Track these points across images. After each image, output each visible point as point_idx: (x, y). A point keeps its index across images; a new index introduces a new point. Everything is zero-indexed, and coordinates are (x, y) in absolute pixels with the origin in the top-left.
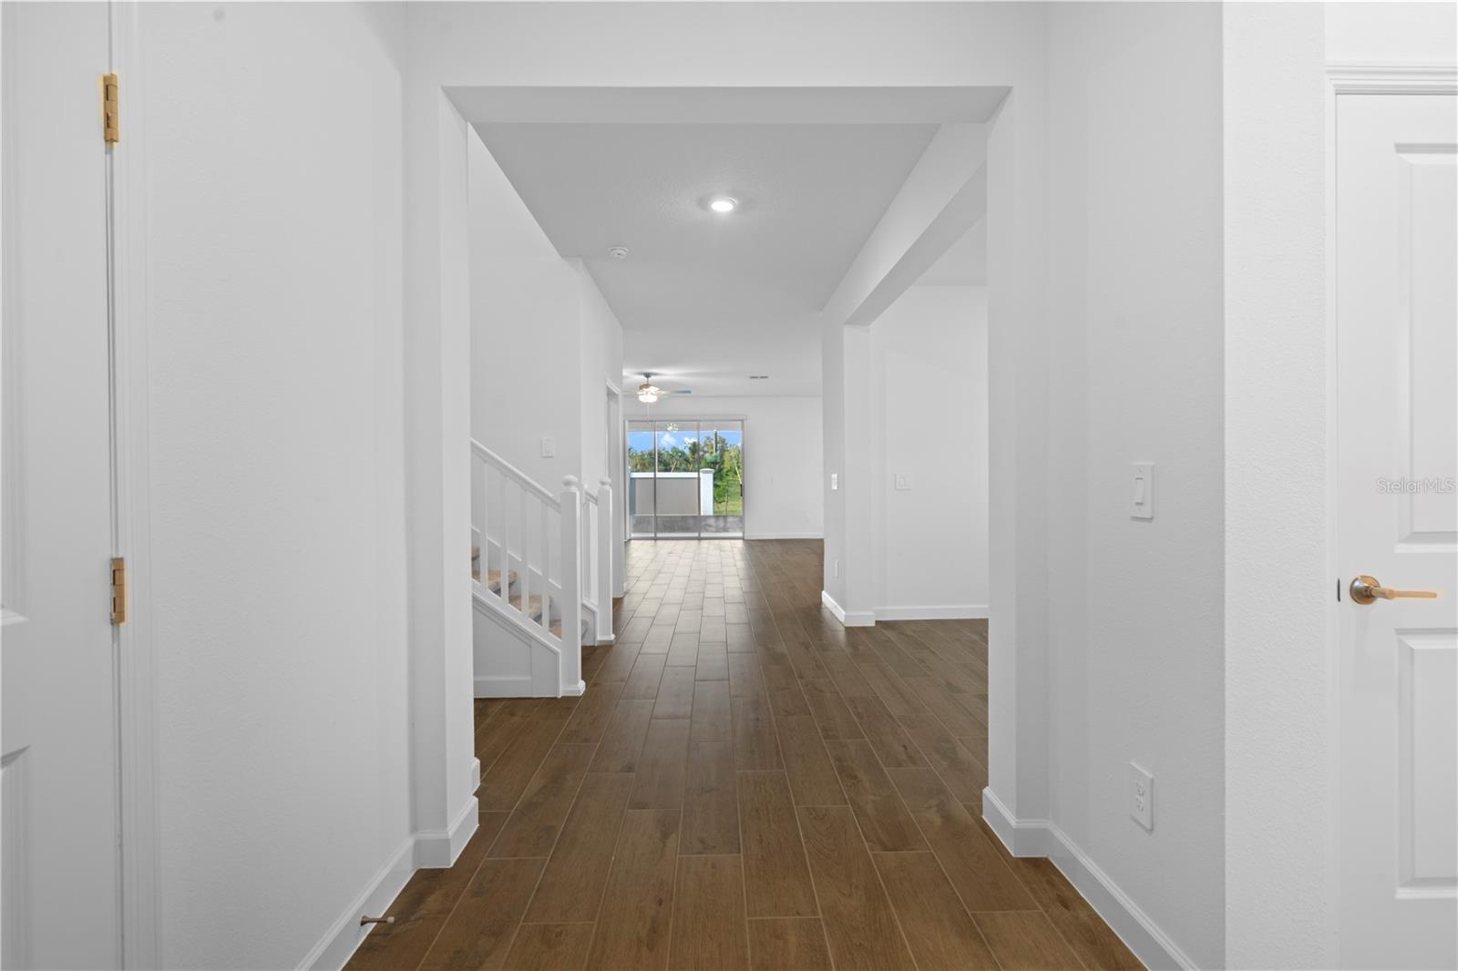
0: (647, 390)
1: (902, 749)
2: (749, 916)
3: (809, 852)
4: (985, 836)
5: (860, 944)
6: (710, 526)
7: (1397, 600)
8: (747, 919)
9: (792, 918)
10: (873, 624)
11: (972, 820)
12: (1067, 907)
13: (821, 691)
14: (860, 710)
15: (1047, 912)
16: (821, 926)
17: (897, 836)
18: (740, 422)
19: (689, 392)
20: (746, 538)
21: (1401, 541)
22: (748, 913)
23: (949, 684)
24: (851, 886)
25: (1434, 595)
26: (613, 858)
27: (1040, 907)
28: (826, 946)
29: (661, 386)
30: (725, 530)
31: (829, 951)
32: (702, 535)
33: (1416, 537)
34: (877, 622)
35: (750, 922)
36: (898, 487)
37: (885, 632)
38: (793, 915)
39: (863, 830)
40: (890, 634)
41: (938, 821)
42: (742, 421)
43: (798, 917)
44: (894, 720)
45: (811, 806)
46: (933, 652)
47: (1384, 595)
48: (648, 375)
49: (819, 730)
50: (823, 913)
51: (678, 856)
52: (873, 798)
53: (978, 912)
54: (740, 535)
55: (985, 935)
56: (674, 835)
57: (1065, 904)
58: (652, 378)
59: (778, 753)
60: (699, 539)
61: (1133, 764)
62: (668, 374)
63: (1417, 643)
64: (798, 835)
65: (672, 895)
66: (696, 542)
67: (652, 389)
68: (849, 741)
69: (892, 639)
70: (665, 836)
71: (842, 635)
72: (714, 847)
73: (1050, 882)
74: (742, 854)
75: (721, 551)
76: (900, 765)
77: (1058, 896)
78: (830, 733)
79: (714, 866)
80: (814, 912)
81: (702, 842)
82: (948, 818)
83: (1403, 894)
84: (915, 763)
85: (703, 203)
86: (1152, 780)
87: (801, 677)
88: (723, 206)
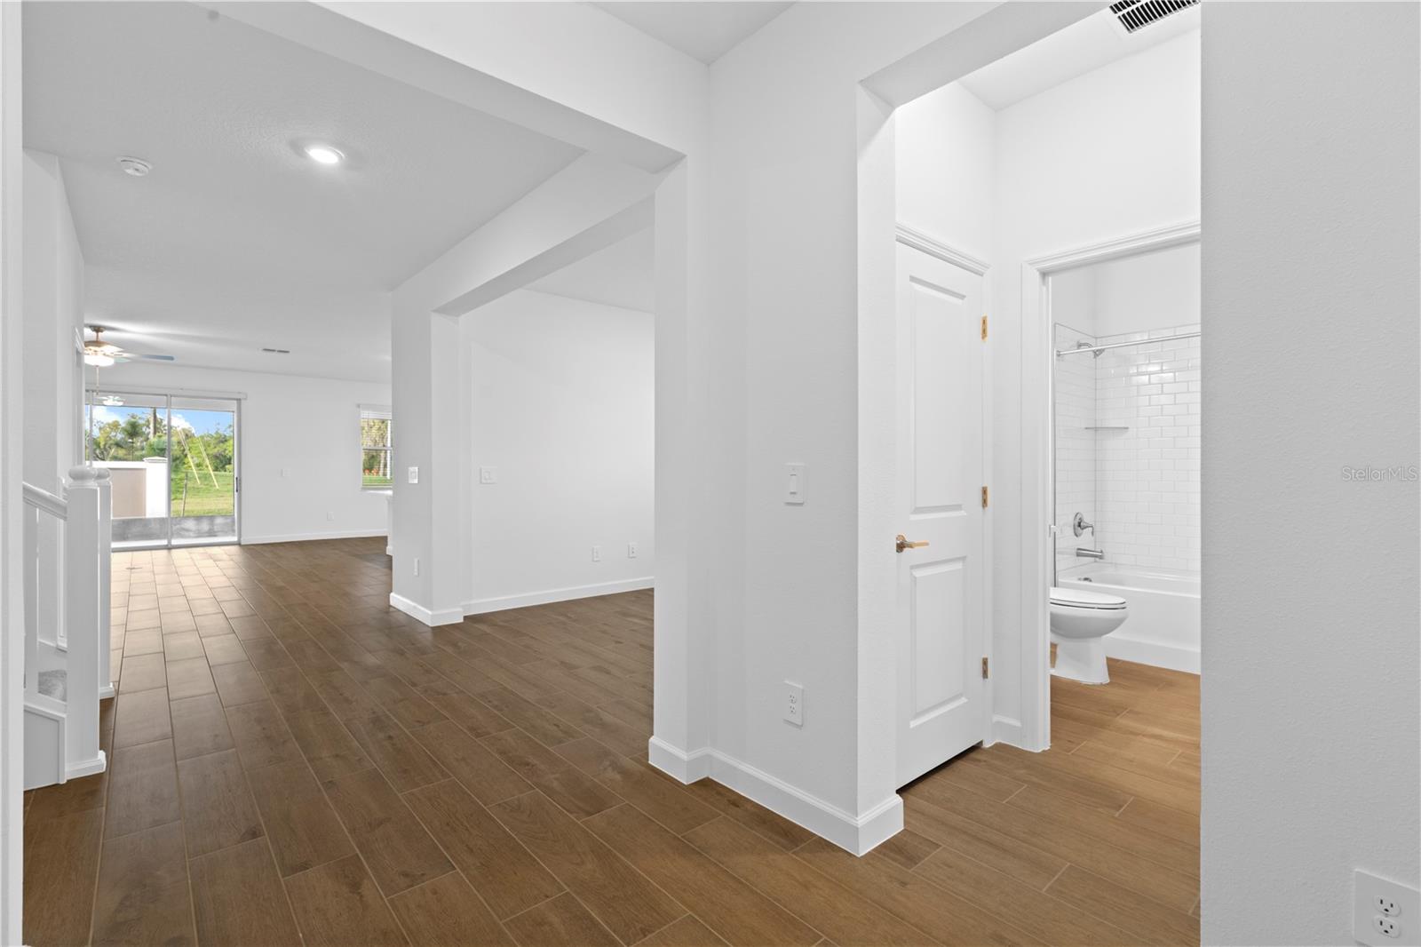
0: (97, 349)
1: (555, 728)
2: (501, 920)
3: (525, 842)
4: (658, 776)
5: (614, 896)
6: (187, 530)
7: (916, 548)
8: (501, 923)
9: (544, 902)
10: (462, 620)
11: (643, 768)
12: (738, 806)
13: (445, 694)
14: (496, 703)
15: (727, 814)
16: (573, 898)
17: (593, 801)
18: (235, 402)
19: (172, 358)
20: (242, 543)
21: (912, 513)
22: (499, 917)
23: (562, 662)
24: (579, 855)
25: (927, 544)
26: (301, 935)
27: (721, 813)
28: (587, 911)
29: (124, 345)
30: (211, 533)
31: (593, 914)
32: (175, 542)
33: (918, 510)
34: (465, 618)
35: (504, 924)
36: (484, 481)
37: (476, 625)
38: (544, 900)
39: (562, 807)
40: (484, 627)
41: (618, 777)
42: (239, 400)
43: (548, 900)
44: (534, 705)
45: (502, 801)
46: (532, 637)
47: (911, 546)
48: (97, 329)
49: (465, 731)
50: (569, 886)
51: (386, 900)
52: (553, 776)
53: (685, 834)
54: (235, 539)
55: (699, 847)
56: (365, 881)
57: (735, 804)
58: (103, 335)
59: (435, 764)
60: (169, 548)
61: (787, 682)
62: (135, 331)
63: (918, 573)
64: (505, 832)
65: (404, 938)
66: (165, 552)
67: (108, 349)
68: (502, 733)
69: (488, 632)
70: (355, 887)
71: (429, 636)
72: (423, 875)
73: (719, 793)
74: (458, 869)
75: (215, 561)
76: (560, 742)
77: (729, 801)
78: (479, 731)
79: (435, 892)
80: (560, 889)
81: (406, 875)
82: (625, 773)
83: (913, 724)
84: (573, 737)
85: (298, 147)
86: (803, 691)
87: (414, 685)
88: (324, 157)
